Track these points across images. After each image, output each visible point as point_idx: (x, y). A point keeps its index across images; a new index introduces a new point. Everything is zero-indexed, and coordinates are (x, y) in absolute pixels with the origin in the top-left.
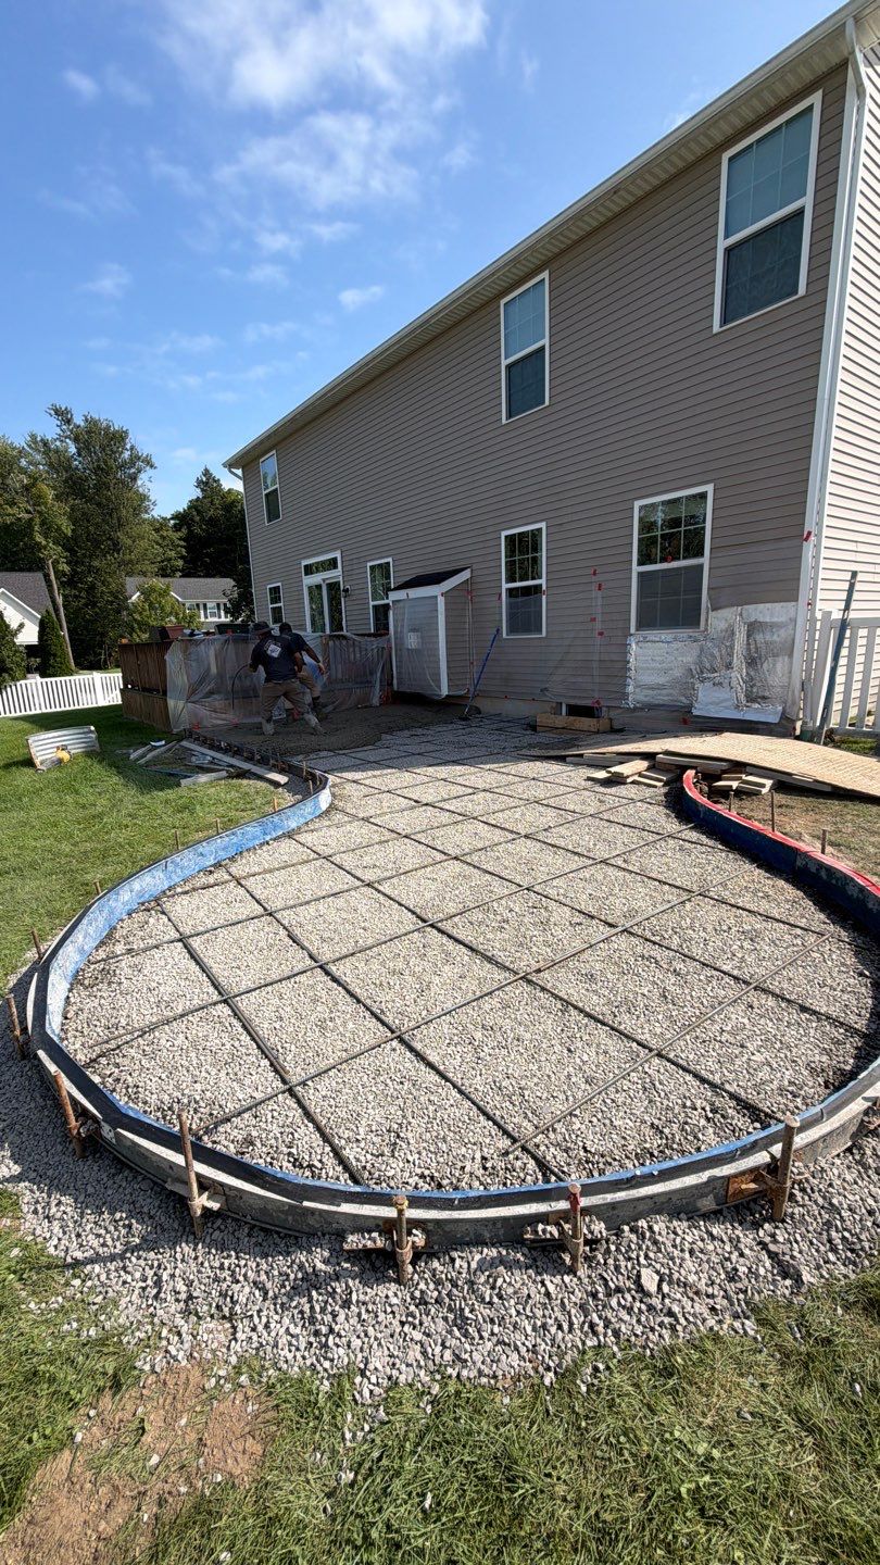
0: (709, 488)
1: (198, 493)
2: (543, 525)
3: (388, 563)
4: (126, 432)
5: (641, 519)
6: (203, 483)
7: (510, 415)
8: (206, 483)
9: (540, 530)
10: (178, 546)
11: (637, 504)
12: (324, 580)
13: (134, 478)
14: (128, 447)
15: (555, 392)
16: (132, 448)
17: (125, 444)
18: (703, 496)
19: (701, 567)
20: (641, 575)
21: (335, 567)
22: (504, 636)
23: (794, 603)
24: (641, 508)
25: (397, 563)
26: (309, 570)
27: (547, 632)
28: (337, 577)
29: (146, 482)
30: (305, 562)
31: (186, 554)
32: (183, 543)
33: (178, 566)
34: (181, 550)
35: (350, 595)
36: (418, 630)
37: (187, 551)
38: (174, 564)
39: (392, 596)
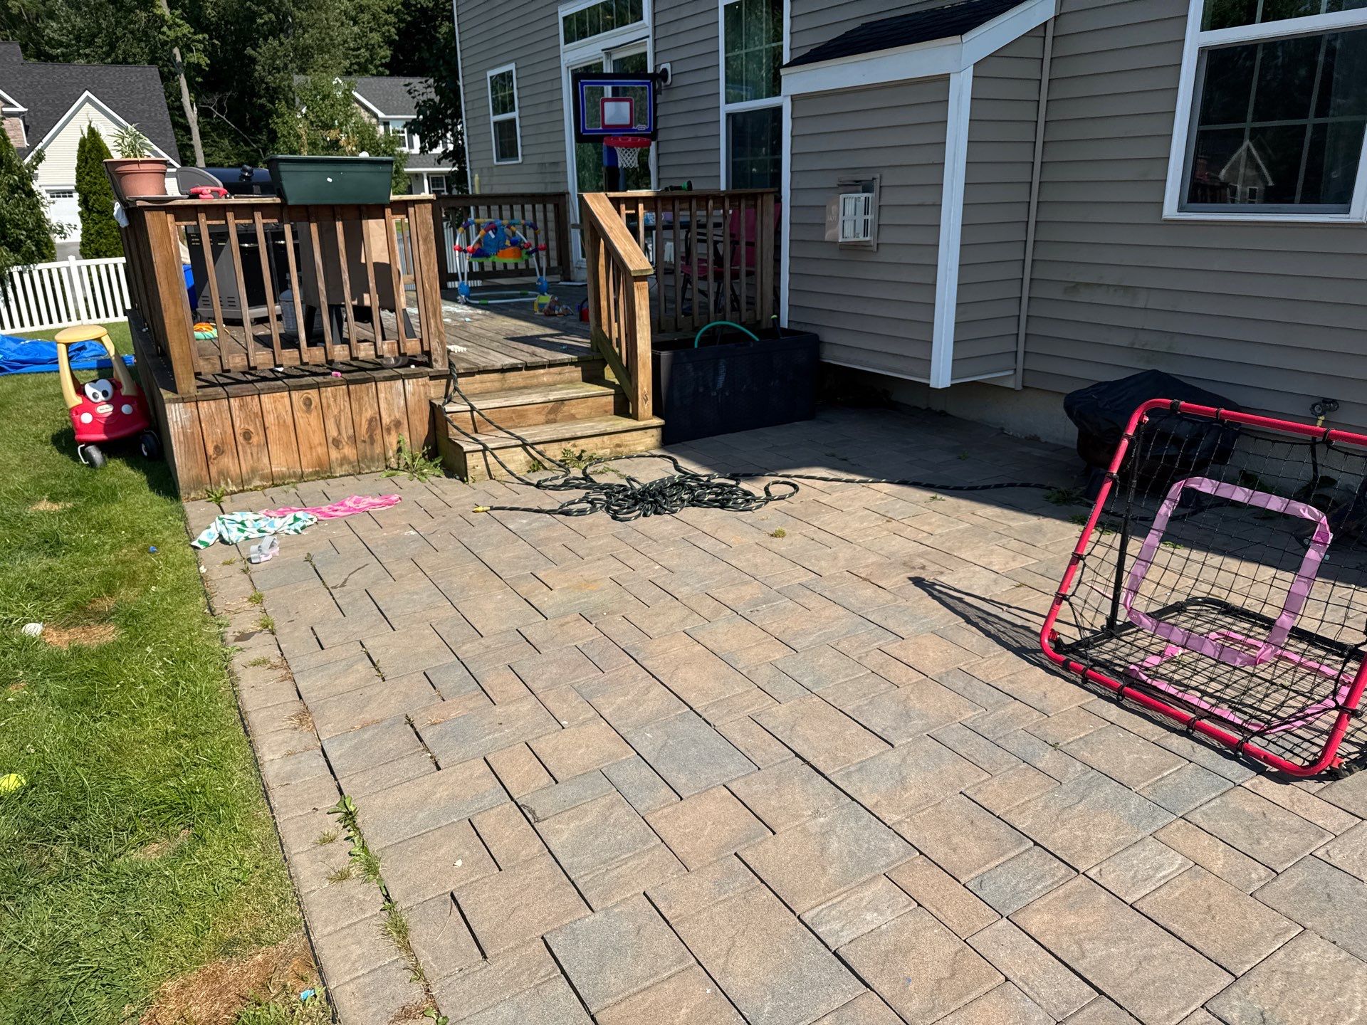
10: (386, 23)
12: (608, 52)
21: (639, 13)
26: (574, 26)
30: (565, 10)
31: (397, 38)
32: (392, 19)
33: (384, 57)
34: (389, 31)
35: (669, 88)
36: (867, 188)
37: (399, 31)
38: (378, 54)
39: (796, 81)
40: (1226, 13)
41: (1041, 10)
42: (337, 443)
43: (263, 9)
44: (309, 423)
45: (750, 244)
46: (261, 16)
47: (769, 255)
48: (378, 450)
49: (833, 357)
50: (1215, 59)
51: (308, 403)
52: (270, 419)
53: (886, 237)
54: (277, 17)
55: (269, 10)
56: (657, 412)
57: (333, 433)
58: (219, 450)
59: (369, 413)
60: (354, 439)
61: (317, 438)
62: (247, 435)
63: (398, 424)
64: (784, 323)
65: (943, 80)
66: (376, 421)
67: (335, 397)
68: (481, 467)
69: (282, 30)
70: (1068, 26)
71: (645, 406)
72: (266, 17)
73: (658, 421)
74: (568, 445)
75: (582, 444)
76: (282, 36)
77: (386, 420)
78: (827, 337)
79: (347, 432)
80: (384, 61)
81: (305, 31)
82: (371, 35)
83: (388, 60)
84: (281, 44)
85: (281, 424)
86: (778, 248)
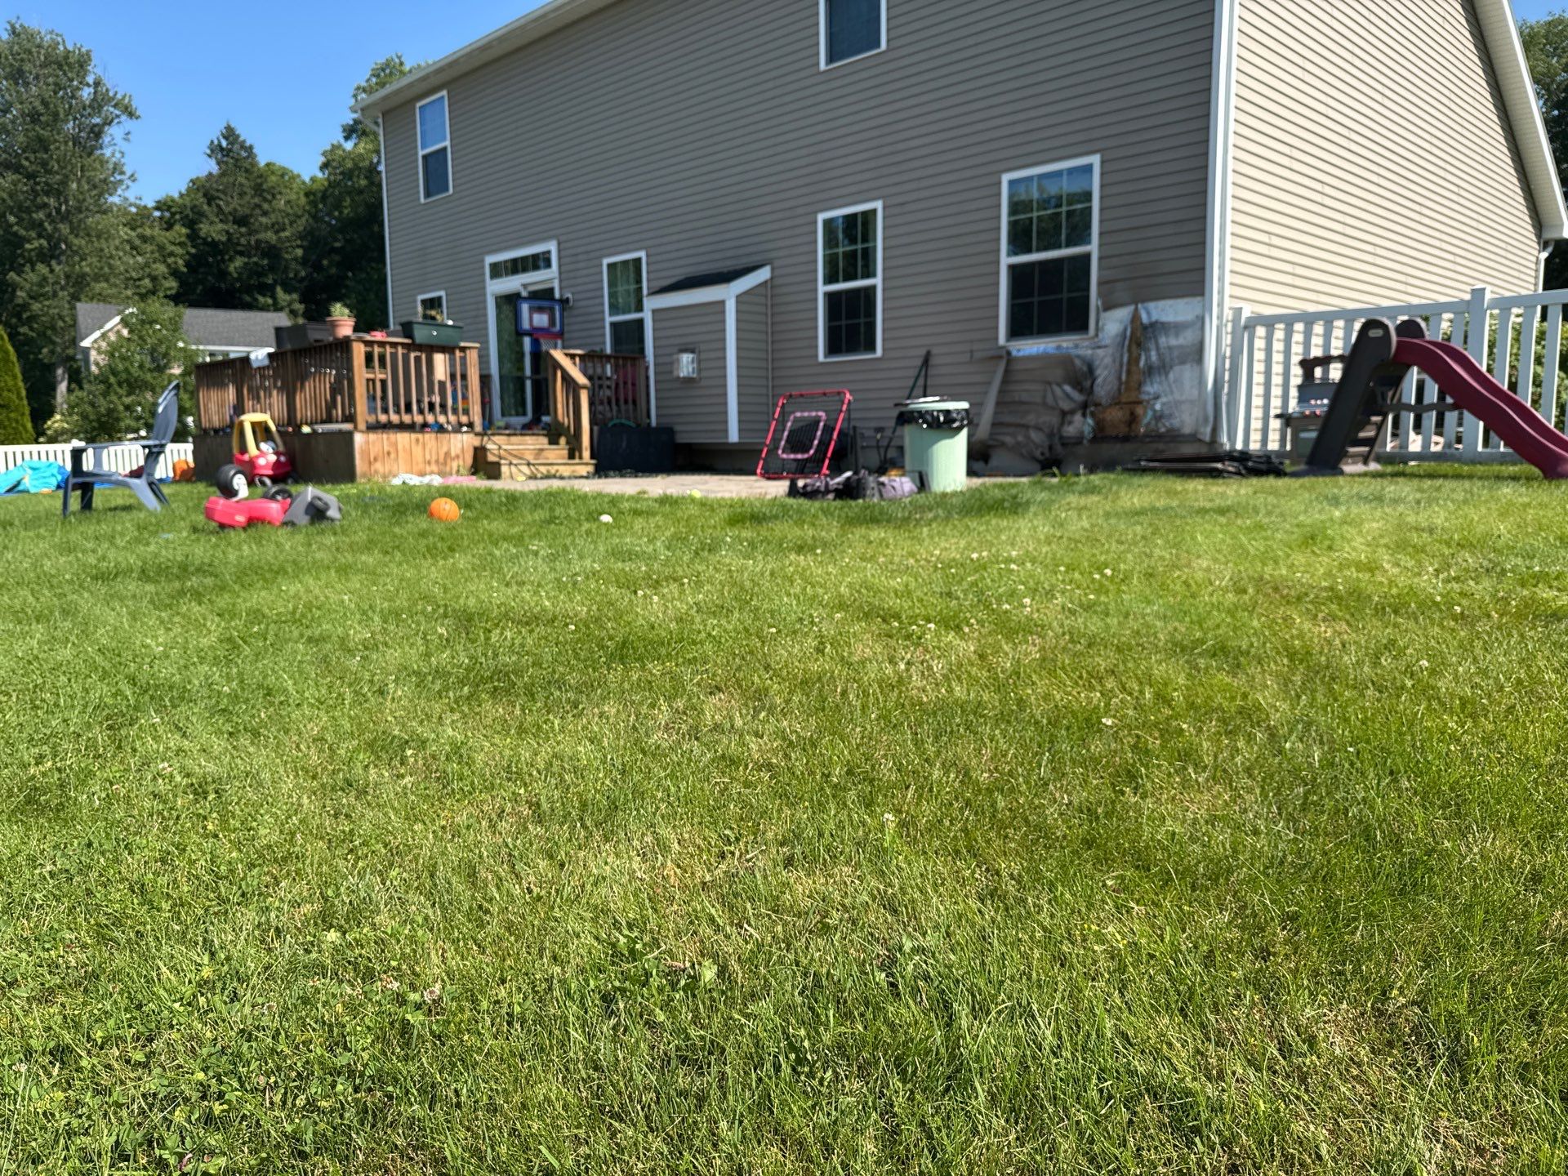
0: (1095, 160)
1: (212, 167)
2: (878, 205)
3: (638, 261)
4: (88, 53)
5: (1011, 196)
6: (222, 149)
7: (831, 59)
8: (225, 152)
9: (874, 211)
10: (171, 254)
11: (1006, 178)
12: (525, 286)
13: (97, 133)
14: (90, 79)
15: (894, 33)
16: (97, 84)
17: (86, 72)
18: (1088, 169)
19: (1087, 257)
20: (1013, 268)
21: (548, 265)
22: (821, 358)
23: (1199, 298)
24: (1011, 183)
25: (652, 259)
26: (497, 271)
27: (884, 350)
28: (551, 280)
29: (116, 142)
30: (491, 259)
31: (185, 270)
32: (179, 250)
33: (170, 289)
34: (176, 263)
35: (571, 308)
36: (693, 351)
37: (187, 265)
38: (161, 285)
39: (651, 303)
40: (831, 278)
41: (764, 274)
42: (429, 463)
43: (33, 234)
44: (417, 451)
45: (634, 385)
46: (29, 241)
47: (643, 389)
48: (448, 469)
49: (682, 439)
50: (831, 297)
51: (417, 440)
52: (400, 447)
53: (704, 374)
54: (49, 244)
55: (40, 236)
56: (592, 457)
57: (428, 457)
58: (376, 459)
59: (445, 449)
60: (437, 462)
61: (420, 459)
62: (389, 453)
63: (457, 457)
64: (654, 422)
65: (722, 303)
66: (447, 454)
67: (429, 437)
68: (508, 474)
69: (52, 257)
70: (777, 282)
71: (586, 454)
72: (36, 244)
73: (593, 462)
74: (550, 468)
75: (556, 467)
76: (53, 263)
77: (453, 454)
78: (677, 428)
79: (434, 458)
80: (169, 293)
81: (82, 259)
82: (154, 266)
83: (173, 292)
84: (52, 271)
85: (404, 450)
86: (648, 386)
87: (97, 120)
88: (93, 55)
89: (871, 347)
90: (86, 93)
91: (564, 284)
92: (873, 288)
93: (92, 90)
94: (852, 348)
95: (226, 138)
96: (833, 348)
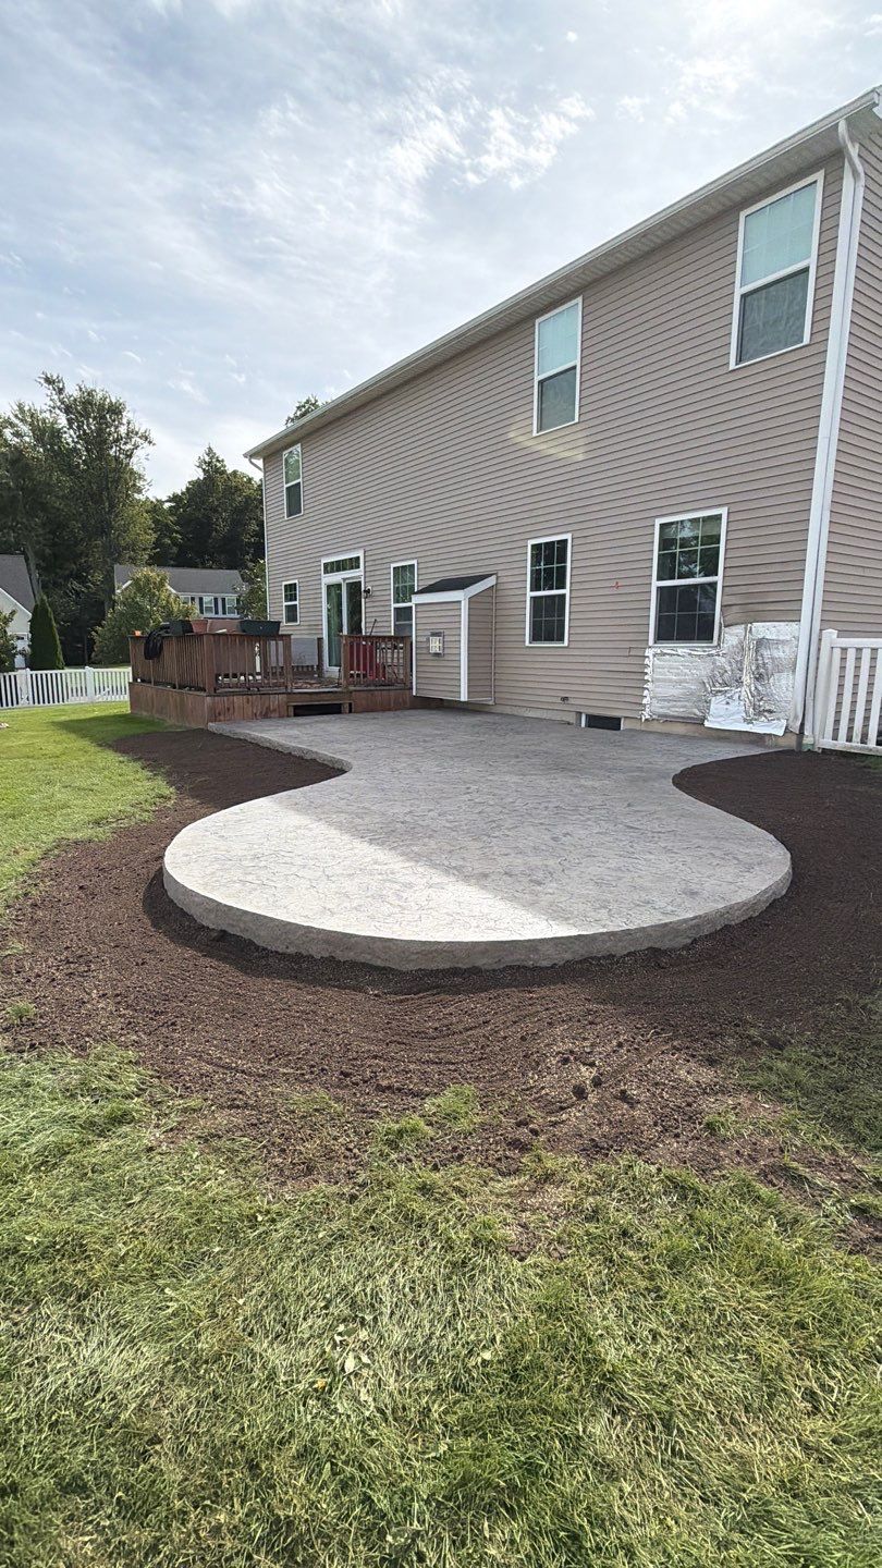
0: (724, 511)
1: (199, 474)
2: (569, 537)
3: (413, 566)
4: (122, 405)
5: (661, 536)
6: (205, 462)
7: (540, 428)
8: (209, 464)
9: (566, 541)
11: (658, 522)
12: (344, 580)
13: (129, 455)
15: (584, 410)
18: (718, 518)
19: (715, 584)
20: (660, 589)
21: (357, 566)
22: (527, 643)
23: (796, 623)
24: (661, 525)
25: (421, 566)
26: (329, 568)
27: (570, 641)
28: (359, 577)
29: (142, 460)
30: (326, 560)
35: (371, 596)
36: (440, 635)
39: (415, 599)
40: (535, 587)
41: (491, 581)
50: (535, 601)
52: (236, 705)
53: (446, 651)
58: (219, 714)
59: (267, 705)
61: (250, 713)
62: (228, 709)
65: (459, 603)
66: (268, 708)
70: (500, 587)
85: (239, 707)
86: (412, 656)
87: (128, 447)
88: (127, 404)
89: (561, 639)
90: (123, 430)
91: (367, 579)
92: (564, 596)
93: (125, 427)
94: (550, 638)
95: (208, 455)
96: (535, 637)
